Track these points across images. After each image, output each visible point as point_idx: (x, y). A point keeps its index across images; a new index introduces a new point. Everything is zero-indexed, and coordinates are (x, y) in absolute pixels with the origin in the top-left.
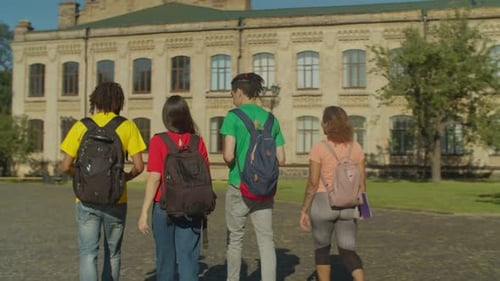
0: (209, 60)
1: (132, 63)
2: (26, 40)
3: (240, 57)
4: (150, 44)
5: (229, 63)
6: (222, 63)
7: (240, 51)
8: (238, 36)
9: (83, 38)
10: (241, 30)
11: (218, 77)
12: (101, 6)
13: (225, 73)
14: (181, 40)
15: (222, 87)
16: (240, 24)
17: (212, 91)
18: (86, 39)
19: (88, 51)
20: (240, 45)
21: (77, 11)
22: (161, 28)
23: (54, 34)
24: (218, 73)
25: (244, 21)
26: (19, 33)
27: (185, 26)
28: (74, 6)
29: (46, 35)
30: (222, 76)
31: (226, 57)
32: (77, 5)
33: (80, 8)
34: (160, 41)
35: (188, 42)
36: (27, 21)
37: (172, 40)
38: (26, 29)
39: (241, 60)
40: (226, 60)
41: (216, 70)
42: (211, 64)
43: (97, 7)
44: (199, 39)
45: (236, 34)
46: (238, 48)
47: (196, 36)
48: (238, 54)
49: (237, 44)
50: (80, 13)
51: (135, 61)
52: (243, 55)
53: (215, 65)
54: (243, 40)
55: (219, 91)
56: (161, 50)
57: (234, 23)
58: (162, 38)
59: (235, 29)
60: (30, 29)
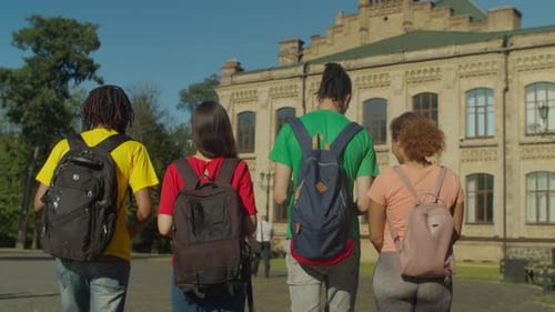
0: (463, 97)
1: (361, 105)
2: (234, 84)
3: (506, 90)
4: (384, 80)
5: (491, 100)
6: (481, 100)
7: (507, 81)
8: (503, 60)
9: (301, 76)
10: (507, 53)
11: (476, 118)
12: (329, 41)
13: (486, 113)
14: (425, 71)
15: (481, 133)
16: (505, 45)
17: (468, 138)
18: (304, 77)
19: (307, 91)
20: (507, 74)
21: (300, 49)
22: (398, 57)
23: (266, 74)
24: (476, 113)
25: (511, 41)
26: (226, 76)
27: (430, 53)
28: (296, 45)
29: (256, 76)
30: (481, 118)
31: (486, 91)
32: (301, 43)
33: (304, 46)
34: (397, 75)
35: (434, 74)
36: (235, 60)
37: (413, 72)
38: (233, 71)
39: (507, 94)
40: (486, 94)
41: (473, 110)
42: (466, 102)
43: (324, 43)
44: (449, 69)
45: (500, 58)
46: (503, 77)
47: (444, 65)
48: (504, 86)
49: (503, 71)
50: (305, 52)
51: (365, 102)
52: (510, 86)
53: (472, 102)
54: (510, 67)
55: (477, 137)
56: (399, 87)
57: (497, 44)
58: (400, 71)
59: (499, 52)
60: (239, 70)
